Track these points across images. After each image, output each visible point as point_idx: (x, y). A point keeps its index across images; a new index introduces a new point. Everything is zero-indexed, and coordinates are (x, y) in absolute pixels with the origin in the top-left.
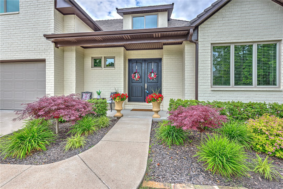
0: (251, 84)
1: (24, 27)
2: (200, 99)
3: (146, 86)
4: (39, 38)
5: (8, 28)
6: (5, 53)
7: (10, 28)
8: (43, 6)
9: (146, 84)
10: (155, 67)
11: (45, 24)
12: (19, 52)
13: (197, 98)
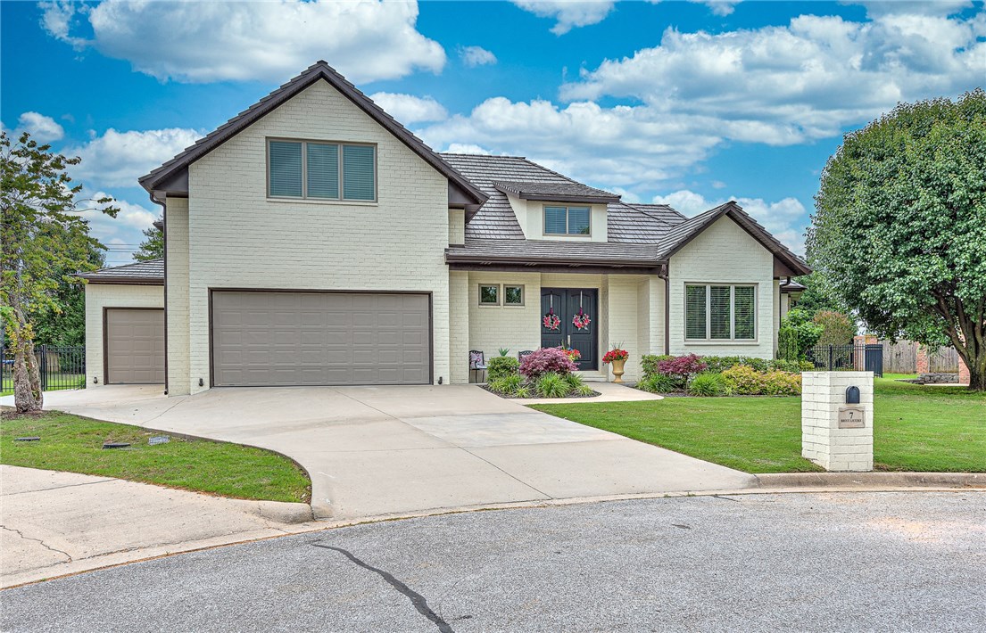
0: (728, 337)
1: (388, 232)
2: (672, 353)
3: (569, 339)
4: (420, 254)
5: (354, 232)
6: (348, 276)
7: (358, 231)
8: (428, 198)
9: (569, 336)
10: (585, 304)
11: (430, 230)
12: (379, 277)
13: (667, 353)
